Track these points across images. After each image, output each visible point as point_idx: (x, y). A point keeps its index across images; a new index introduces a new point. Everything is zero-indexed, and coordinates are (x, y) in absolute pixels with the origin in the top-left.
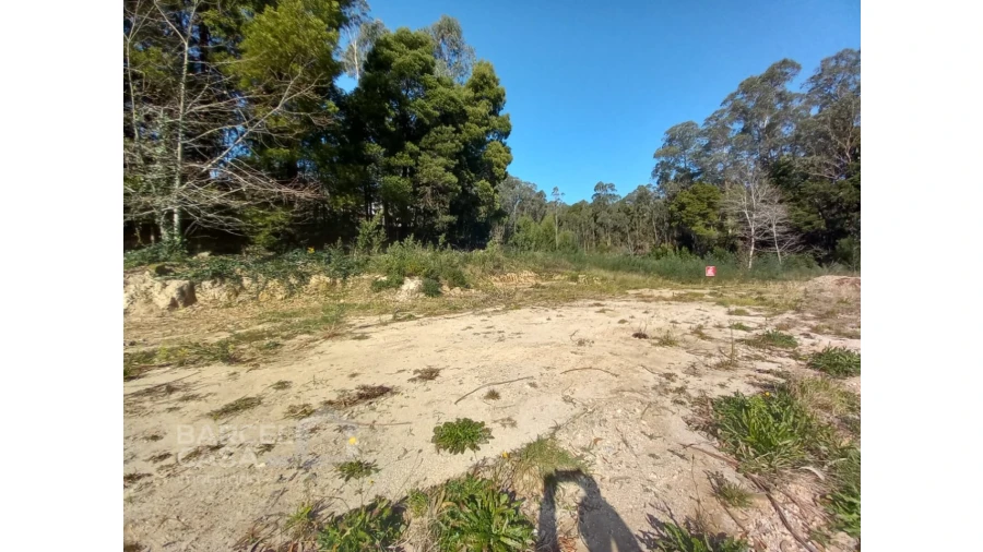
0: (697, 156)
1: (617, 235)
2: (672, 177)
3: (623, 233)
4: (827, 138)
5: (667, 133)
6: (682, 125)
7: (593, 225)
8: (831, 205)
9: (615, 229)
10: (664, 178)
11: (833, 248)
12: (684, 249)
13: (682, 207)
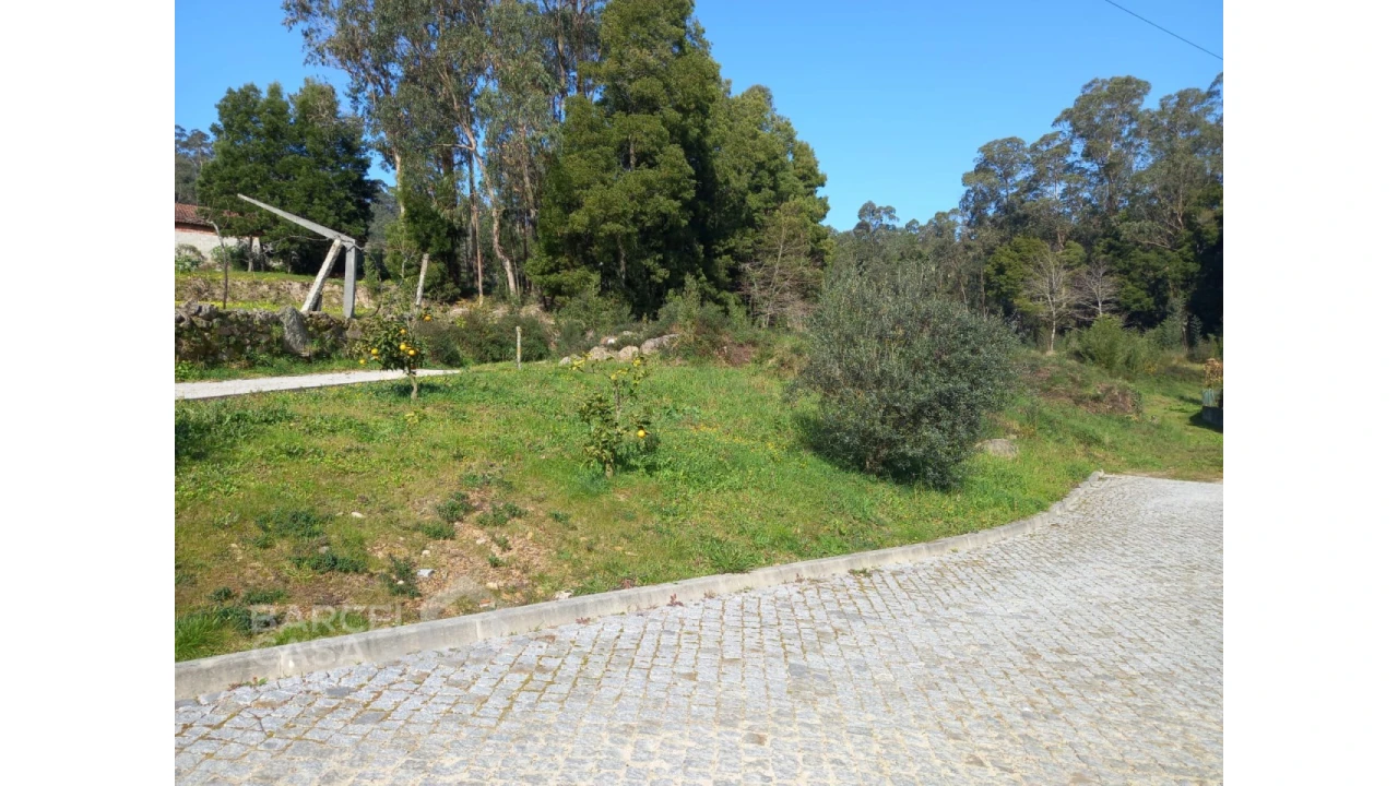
5: (982, 150)
8: (1158, 281)
13: (1001, 270)
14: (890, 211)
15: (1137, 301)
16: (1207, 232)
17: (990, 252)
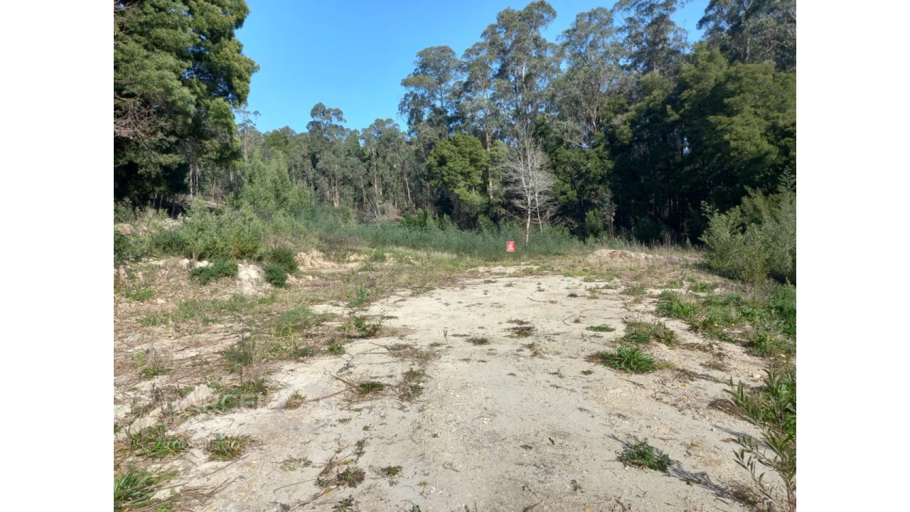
0: (457, 95)
1: (349, 191)
2: (425, 118)
3: (356, 188)
4: (578, 103)
5: (420, 54)
6: (439, 48)
7: (311, 173)
8: (581, 176)
9: (346, 181)
10: (415, 116)
11: (583, 221)
12: (445, 216)
13: (442, 161)
14: (338, 113)
15: (563, 193)
16: (621, 133)
17: (430, 146)
